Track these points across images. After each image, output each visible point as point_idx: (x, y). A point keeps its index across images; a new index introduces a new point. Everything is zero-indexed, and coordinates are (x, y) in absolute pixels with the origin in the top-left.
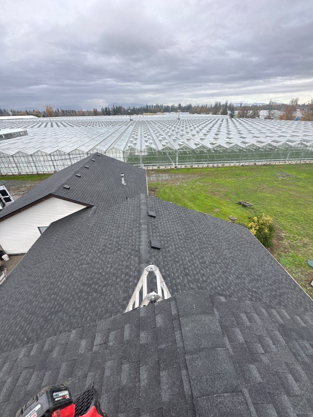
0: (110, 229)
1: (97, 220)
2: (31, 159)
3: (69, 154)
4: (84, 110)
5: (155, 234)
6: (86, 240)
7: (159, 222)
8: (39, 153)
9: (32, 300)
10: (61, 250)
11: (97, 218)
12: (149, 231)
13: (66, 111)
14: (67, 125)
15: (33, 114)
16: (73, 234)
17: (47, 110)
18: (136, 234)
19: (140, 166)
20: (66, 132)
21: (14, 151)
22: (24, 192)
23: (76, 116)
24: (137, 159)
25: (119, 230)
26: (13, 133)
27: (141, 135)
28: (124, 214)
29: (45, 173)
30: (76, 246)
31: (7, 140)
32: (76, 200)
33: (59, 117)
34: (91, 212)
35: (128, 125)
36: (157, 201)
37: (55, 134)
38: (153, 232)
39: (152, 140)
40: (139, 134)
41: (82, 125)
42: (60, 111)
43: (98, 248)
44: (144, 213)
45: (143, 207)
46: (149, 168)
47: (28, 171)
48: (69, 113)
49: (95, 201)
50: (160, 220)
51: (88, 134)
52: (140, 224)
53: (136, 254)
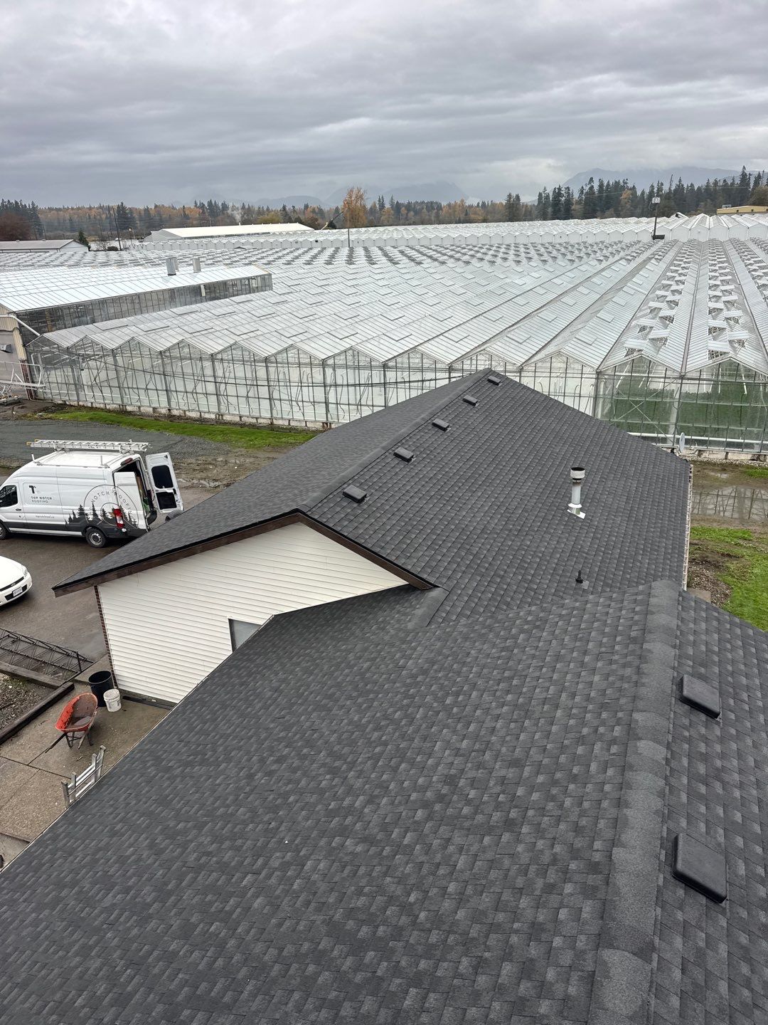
0: (487, 711)
1: (440, 653)
2: (262, 373)
3: (385, 366)
4: (473, 201)
5: (703, 809)
6: (378, 728)
7: (734, 746)
8: (292, 355)
9: (150, 905)
10: (283, 738)
11: (439, 644)
12: (673, 781)
13: (409, 207)
14: (398, 256)
15: (302, 217)
16: (339, 685)
17: (348, 203)
18: (601, 778)
19: (664, 440)
20: (392, 282)
21: (220, 341)
22: (217, 484)
23: (439, 223)
24: (655, 406)
25: (522, 729)
26: (232, 280)
27: (694, 302)
28: (558, 658)
29: (293, 424)
30: (339, 742)
31: (211, 303)
32: (377, 550)
33: (381, 229)
34: (419, 612)
35: (639, 260)
36: (738, 631)
37: (354, 290)
38: (692, 793)
39: (744, 327)
40: (685, 300)
41: (451, 257)
42: (387, 206)
43: (421, 781)
44: (658, 679)
45: (659, 649)
46: (706, 456)
47: (245, 412)
48: (416, 213)
49: (445, 568)
50: (739, 737)
51: (469, 294)
52: (632, 733)
53: (592, 879)
